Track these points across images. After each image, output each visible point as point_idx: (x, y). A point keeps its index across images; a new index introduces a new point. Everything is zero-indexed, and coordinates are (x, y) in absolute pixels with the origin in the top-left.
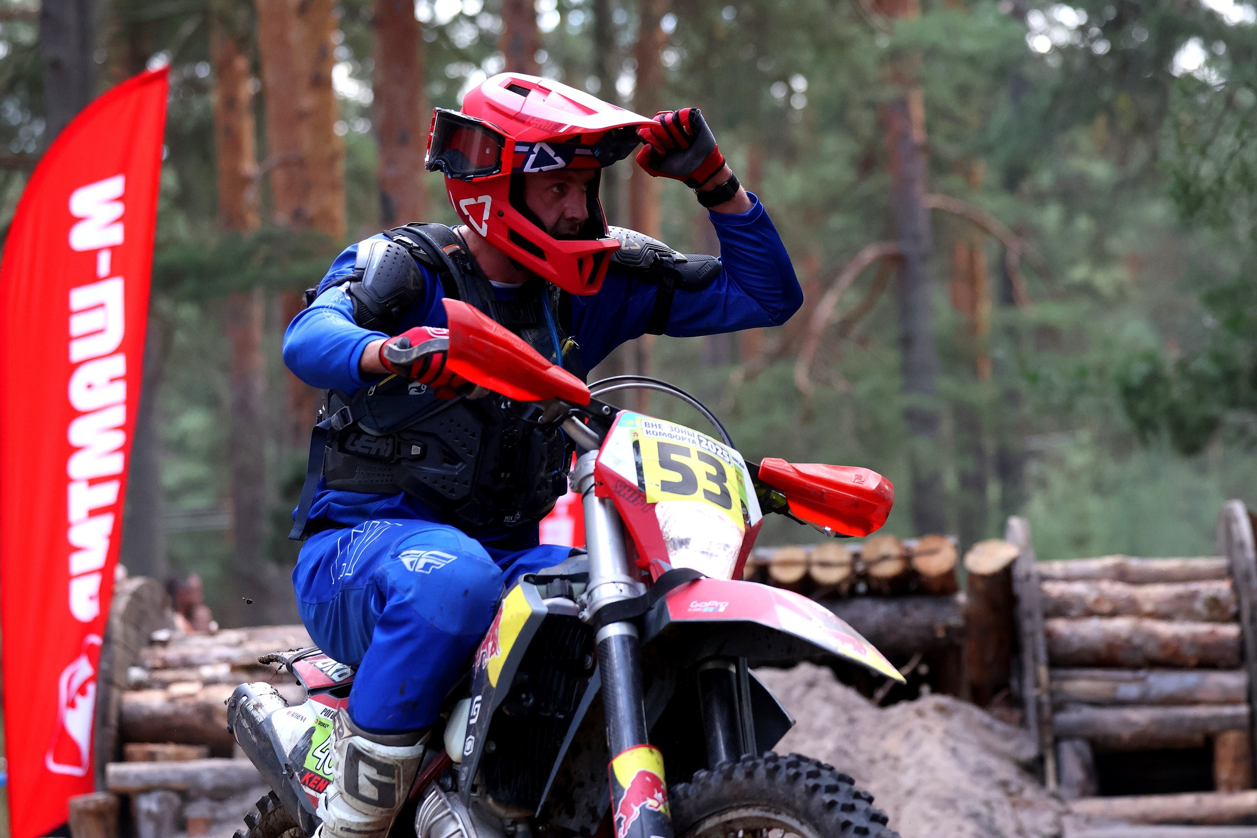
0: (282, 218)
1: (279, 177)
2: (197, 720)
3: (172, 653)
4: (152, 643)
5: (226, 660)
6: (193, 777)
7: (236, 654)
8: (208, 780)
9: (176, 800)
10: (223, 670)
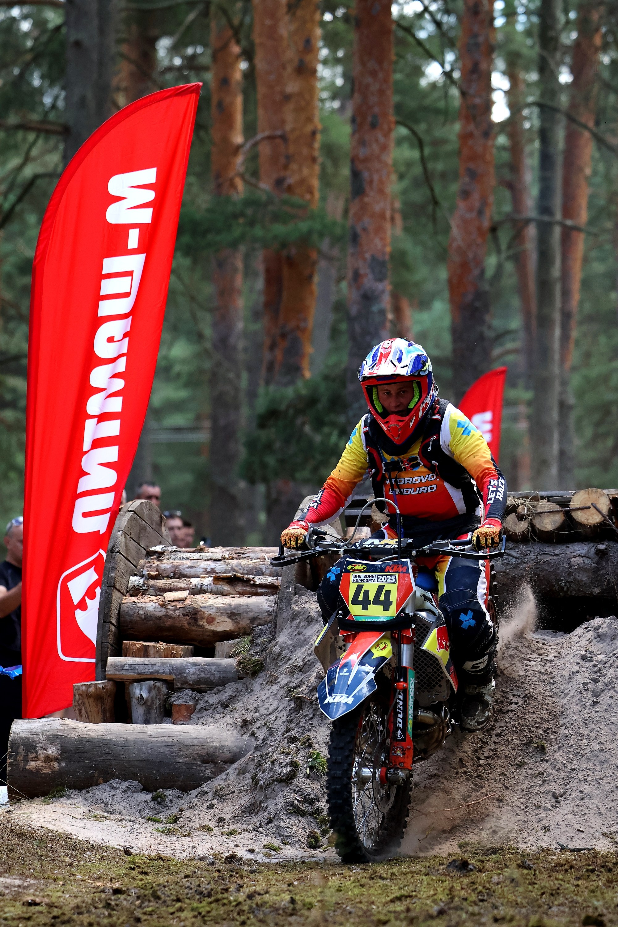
0: (265, 185)
1: (265, 150)
2: (185, 622)
3: (165, 564)
4: (150, 554)
5: (210, 572)
6: (179, 671)
7: (219, 567)
8: (191, 674)
9: (164, 690)
10: (208, 581)
